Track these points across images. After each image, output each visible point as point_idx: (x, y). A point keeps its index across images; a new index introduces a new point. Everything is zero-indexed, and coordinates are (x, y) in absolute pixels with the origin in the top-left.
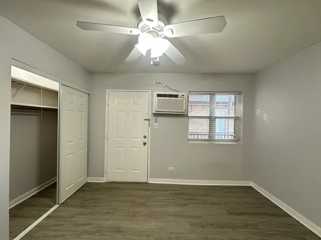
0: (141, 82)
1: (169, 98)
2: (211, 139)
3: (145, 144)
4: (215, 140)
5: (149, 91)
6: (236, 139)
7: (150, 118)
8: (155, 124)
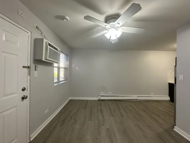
0: (20, 14)
3: (23, 98)
4: (60, 81)
7: (29, 65)
8: (35, 72)
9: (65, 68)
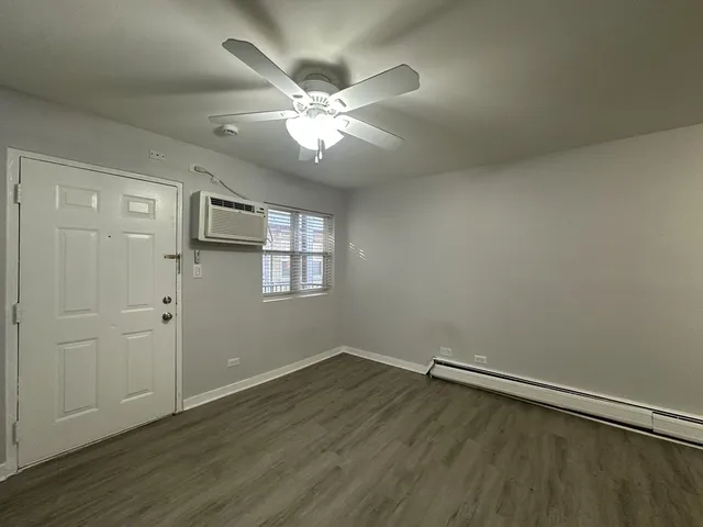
0: (154, 156)
1: (237, 211)
2: (293, 291)
3: (166, 318)
4: (299, 293)
5: (176, 184)
6: (326, 287)
7: (179, 252)
8: (195, 266)
9: (325, 255)
